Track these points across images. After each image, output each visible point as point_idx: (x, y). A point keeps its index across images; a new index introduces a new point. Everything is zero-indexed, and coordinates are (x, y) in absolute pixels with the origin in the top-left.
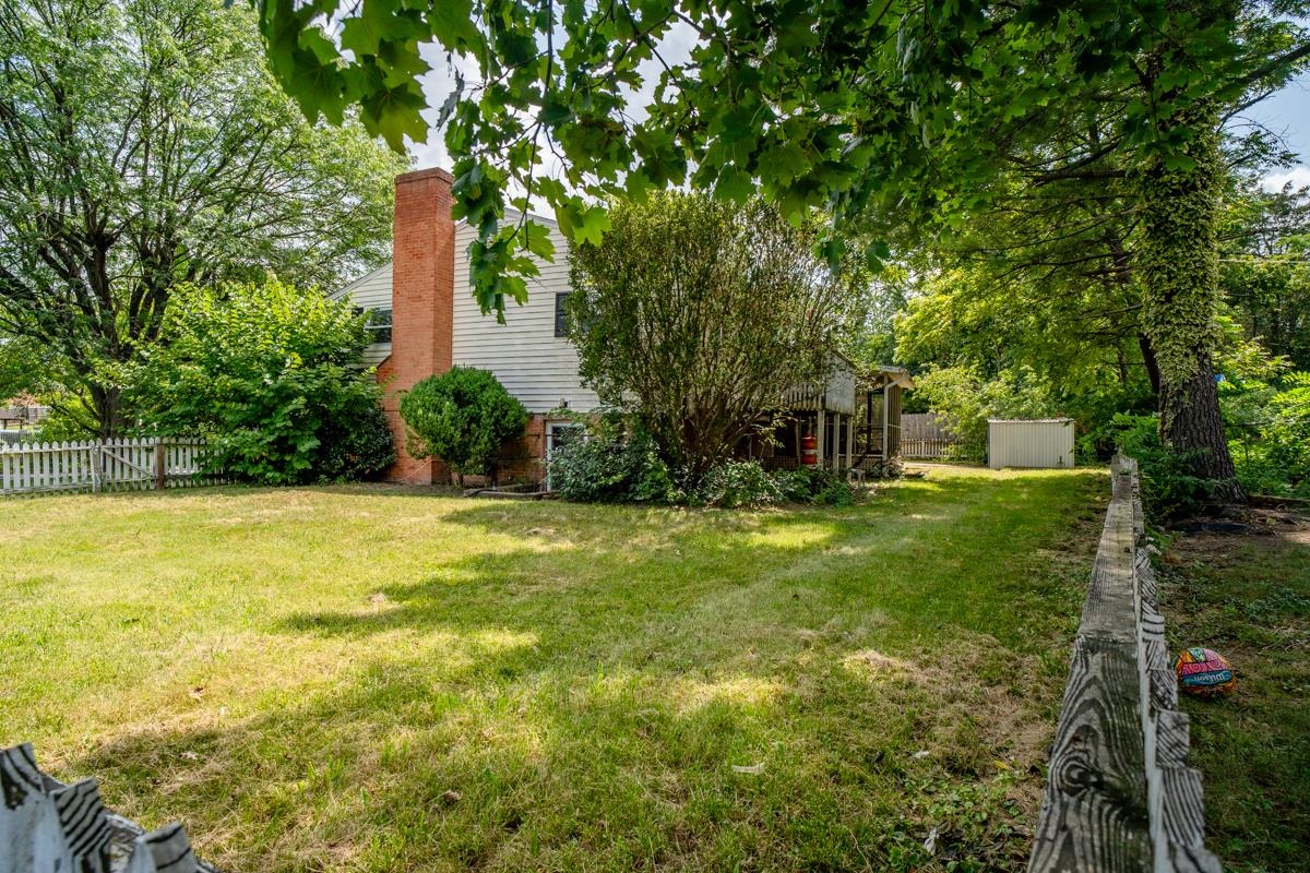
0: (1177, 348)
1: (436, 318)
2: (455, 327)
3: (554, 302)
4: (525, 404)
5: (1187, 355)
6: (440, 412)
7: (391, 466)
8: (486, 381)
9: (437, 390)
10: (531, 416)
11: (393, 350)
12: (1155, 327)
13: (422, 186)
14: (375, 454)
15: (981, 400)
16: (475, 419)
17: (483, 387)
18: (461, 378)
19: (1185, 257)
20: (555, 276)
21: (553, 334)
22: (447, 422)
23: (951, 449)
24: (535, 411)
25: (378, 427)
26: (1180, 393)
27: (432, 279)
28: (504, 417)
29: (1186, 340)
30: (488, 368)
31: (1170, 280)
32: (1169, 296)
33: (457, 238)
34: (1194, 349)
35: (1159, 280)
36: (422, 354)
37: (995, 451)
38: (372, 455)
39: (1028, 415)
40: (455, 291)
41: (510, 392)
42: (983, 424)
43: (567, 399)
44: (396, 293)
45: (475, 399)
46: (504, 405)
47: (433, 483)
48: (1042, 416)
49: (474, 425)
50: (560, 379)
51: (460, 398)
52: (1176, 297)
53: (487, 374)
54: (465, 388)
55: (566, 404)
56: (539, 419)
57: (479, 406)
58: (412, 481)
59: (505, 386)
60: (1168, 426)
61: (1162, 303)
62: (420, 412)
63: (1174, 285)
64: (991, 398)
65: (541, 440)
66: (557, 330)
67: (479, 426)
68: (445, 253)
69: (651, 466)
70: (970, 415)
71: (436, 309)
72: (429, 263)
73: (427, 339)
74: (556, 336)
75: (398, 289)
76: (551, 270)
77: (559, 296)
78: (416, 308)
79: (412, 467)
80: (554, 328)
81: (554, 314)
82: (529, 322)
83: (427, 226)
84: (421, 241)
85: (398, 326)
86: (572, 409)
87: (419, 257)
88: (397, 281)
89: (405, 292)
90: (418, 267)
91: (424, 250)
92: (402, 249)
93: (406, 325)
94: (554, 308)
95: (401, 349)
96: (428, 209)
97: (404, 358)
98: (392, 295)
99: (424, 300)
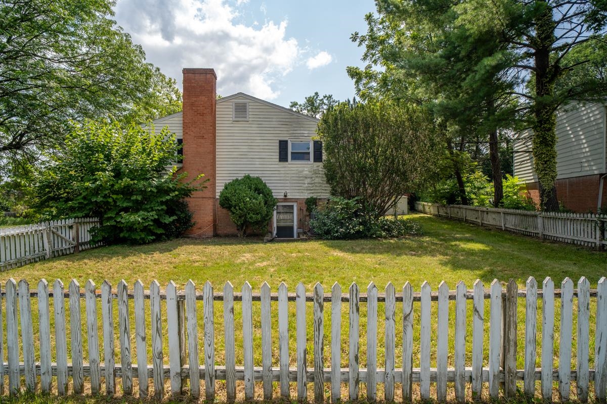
1: (213, 149)
2: (217, 153)
3: (278, 144)
11: (184, 164)
13: (202, 77)
20: (278, 132)
21: (278, 160)
27: (211, 128)
34: (553, 178)
36: (205, 167)
40: (217, 135)
43: (288, 192)
44: (185, 133)
47: (214, 235)
50: (282, 181)
55: (287, 194)
58: (200, 235)
66: (280, 158)
71: (213, 144)
72: (209, 119)
73: (209, 160)
74: (280, 161)
75: (187, 131)
76: (276, 129)
77: (281, 142)
78: (200, 142)
79: (200, 228)
80: (278, 157)
81: (278, 151)
82: (264, 154)
83: (206, 99)
84: (203, 107)
85: (187, 151)
86: (288, 197)
87: (203, 115)
88: (186, 126)
89: (192, 133)
90: (201, 121)
91: (205, 112)
92: (189, 110)
93: (193, 151)
94: (278, 148)
95: (190, 164)
96: (207, 90)
97: (192, 169)
98: (184, 135)
99: (205, 138)
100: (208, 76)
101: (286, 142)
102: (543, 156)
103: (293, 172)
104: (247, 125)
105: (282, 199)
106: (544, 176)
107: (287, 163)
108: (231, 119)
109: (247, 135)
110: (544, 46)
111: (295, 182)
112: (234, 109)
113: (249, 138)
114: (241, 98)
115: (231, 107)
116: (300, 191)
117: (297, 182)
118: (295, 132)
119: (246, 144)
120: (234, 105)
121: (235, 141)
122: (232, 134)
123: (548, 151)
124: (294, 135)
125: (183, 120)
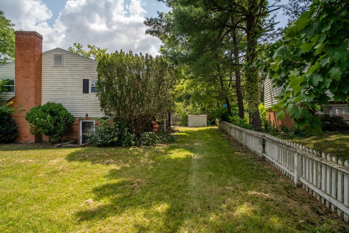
0: (253, 105)
1: (35, 84)
2: (42, 88)
3: (82, 82)
4: (73, 115)
5: (255, 107)
6: (45, 119)
7: (17, 137)
8: (60, 107)
9: (43, 111)
10: (75, 118)
11: (15, 94)
12: (249, 100)
13: (28, 37)
14: (10, 133)
15: (186, 110)
16: (58, 120)
17: (60, 110)
18: (51, 106)
19: (254, 85)
20: (82, 74)
21: (82, 92)
22: (49, 122)
23: (179, 123)
24: (75, 117)
25: (11, 123)
26: (254, 115)
27: (34, 71)
28: (68, 119)
29: (255, 103)
30: (60, 102)
31: (252, 90)
32: (251, 93)
33: (43, 57)
34: (256, 105)
35: (250, 90)
36: (30, 97)
37: (190, 123)
38: (9, 133)
39: (197, 114)
40: (42, 75)
41: (68, 110)
42: (187, 116)
43: (88, 113)
44: (16, 74)
45: (58, 114)
46: (68, 116)
47: (36, 142)
48: (200, 115)
49: (58, 123)
50: (85, 106)
51: (52, 113)
52: (253, 94)
53: (60, 105)
54: (54, 110)
55: (87, 114)
56: (78, 119)
57: (59, 116)
58: (26, 142)
59: (66, 108)
60: (251, 122)
61: (250, 95)
62: (37, 119)
63: (252, 91)
64: (188, 110)
65: (78, 126)
66: (83, 91)
67: (59, 123)
68: (39, 62)
69: (126, 135)
70: (184, 114)
71: (36, 81)
72: (33, 65)
73: (32, 92)
74: (83, 93)
75: (18, 73)
76: (81, 72)
77: (84, 80)
78: (27, 80)
79: (26, 137)
80: (82, 90)
81: (82, 86)
82: (73, 88)
83: (31, 52)
84: (28, 57)
85: (18, 86)
86: (89, 116)
87: (28, 62)
88: (17, 70)
89: (21, 74)
90: (27, 66)
91: (30, 60)
92: (19, 59)
93: (22, 86)
94: (82, 84)
95: (19, 94)
96: (31, 46)
97: (21, 98)
98: (15, 75)
99: (30, 78)
100: (32, 36)
101: (88, 80)
102: (249, 89)
103: (92, 100)
104: (62, 69)
105: (85, 118)
106: (250, 103)
107: (88, 94)
108: (52, 65)
109: (62, 76)
110: (250, 13)
111: (93, 106)
112: (54, 59)
113: (64, 78)
114: (58, 51)
115: (52, 57)
116: (97, 113)
117: (95, 106)
118: (93, 74)
119: (62, 82)
120: (54, 56)
121: (54, 80)
122: (52, 75)
123: (252, 85)
124: (93, 75)
125: (15, 66)
